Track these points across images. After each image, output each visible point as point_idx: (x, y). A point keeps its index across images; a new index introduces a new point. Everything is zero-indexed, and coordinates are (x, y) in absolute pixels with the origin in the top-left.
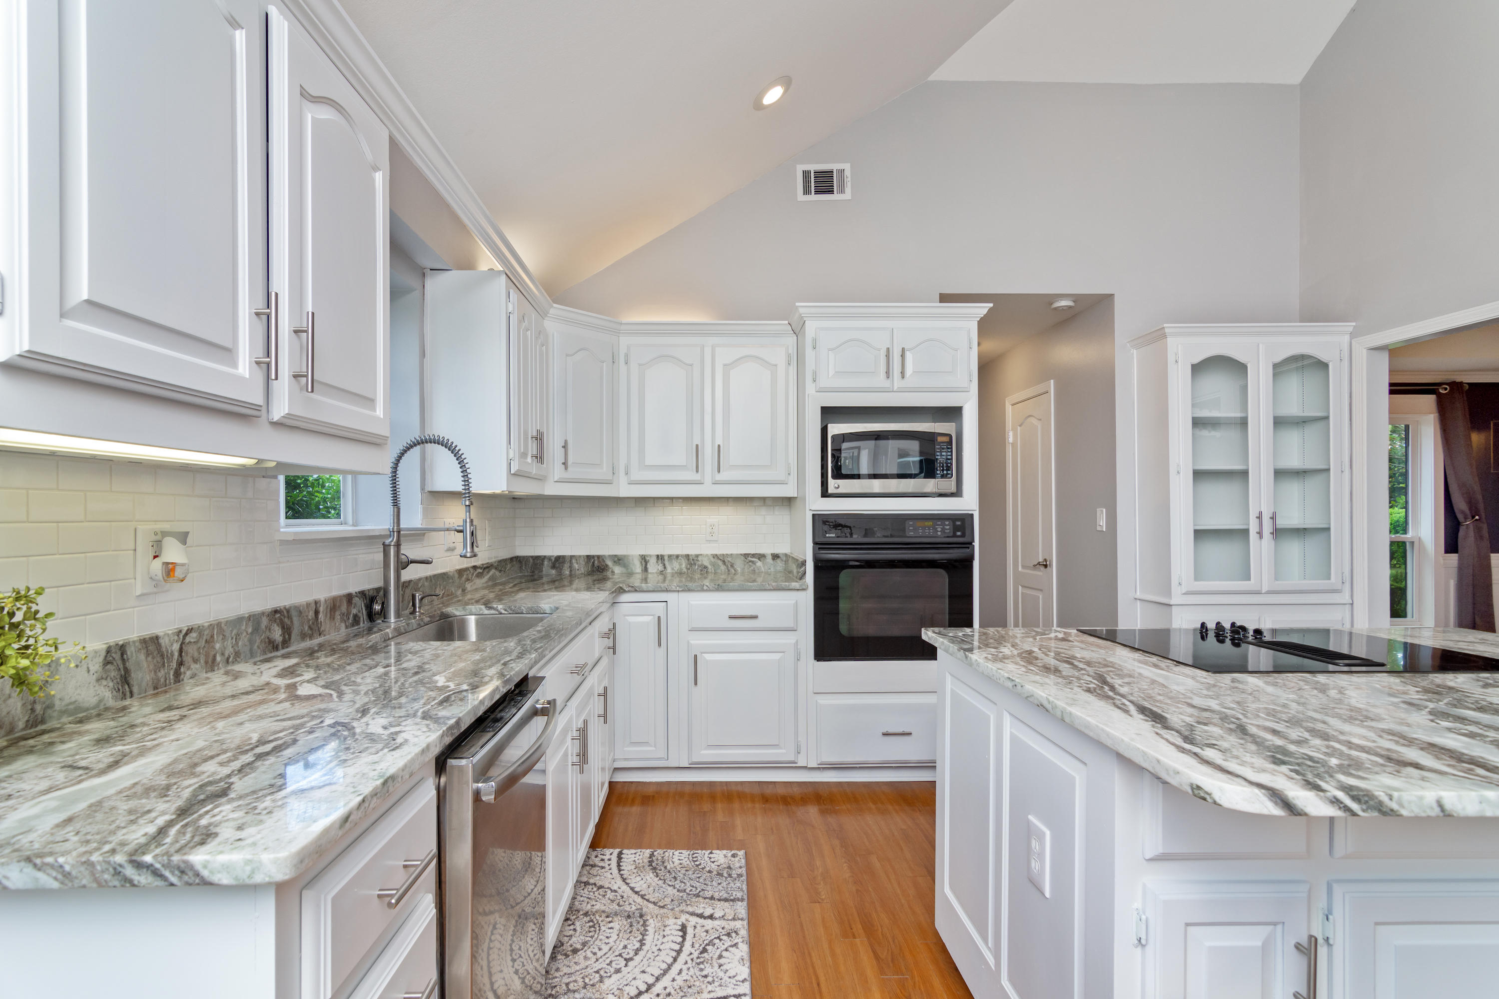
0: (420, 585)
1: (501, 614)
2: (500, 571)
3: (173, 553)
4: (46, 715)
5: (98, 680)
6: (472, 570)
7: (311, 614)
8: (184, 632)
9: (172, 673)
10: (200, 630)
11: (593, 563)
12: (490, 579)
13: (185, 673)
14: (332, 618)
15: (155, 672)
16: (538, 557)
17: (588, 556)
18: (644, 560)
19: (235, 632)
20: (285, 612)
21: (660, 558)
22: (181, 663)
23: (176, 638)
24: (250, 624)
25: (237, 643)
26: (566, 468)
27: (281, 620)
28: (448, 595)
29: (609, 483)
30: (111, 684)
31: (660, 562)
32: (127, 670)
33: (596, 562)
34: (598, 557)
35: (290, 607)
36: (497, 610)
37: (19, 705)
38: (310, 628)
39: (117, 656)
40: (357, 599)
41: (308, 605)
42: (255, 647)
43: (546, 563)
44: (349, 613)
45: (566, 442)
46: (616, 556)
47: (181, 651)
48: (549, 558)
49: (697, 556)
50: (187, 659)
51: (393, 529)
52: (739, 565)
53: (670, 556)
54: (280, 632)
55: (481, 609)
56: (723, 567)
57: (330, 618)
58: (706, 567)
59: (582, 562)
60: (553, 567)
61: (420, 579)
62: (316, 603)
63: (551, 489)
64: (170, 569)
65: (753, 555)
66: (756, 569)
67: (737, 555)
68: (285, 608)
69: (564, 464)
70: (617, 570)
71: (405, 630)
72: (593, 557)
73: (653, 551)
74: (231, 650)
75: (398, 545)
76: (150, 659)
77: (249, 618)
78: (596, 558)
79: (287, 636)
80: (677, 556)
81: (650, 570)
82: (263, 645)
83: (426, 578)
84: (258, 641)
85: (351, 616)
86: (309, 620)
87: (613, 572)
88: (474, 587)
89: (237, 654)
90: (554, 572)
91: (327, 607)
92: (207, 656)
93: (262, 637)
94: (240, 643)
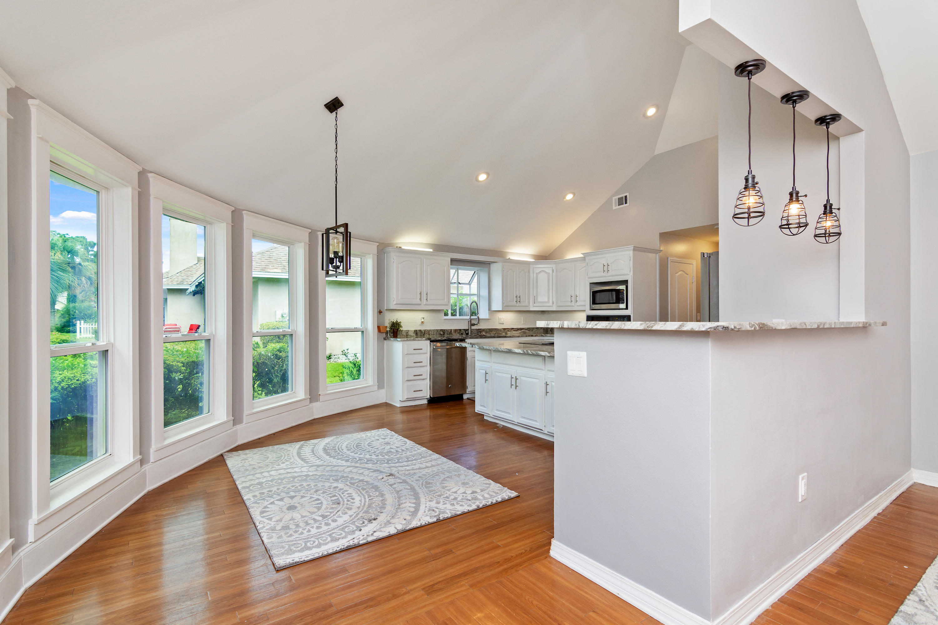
2: (529, 330)
3: (423, 321)
5: (414, 333)
6: (512, 329)
7: (450, 331)
12: (522, 332)
15: (421, 334)
19: (433, 331)
20: (443, 330)
22: (424, 334)
23: (424, 331)
25: (434, 333)
29: (551, 306)
32: (417, 333)
35: (445, 330)
37: (406, 334)
39: (416, 331)
40: (462, 330)
42: (437, 334)
44: (460, 333)
45: (535, 296)
50: (425, 333)
51: (470, 318)
54: (442, 333)
57: (455, 332)
60: (551, 331)
62: (451, 329)
63: (532, 309)
75: (470, 321)
76: (420, 332)
79: (444, 334)
88: (513, 333)
92: (428, 333)
93: (439, 333)
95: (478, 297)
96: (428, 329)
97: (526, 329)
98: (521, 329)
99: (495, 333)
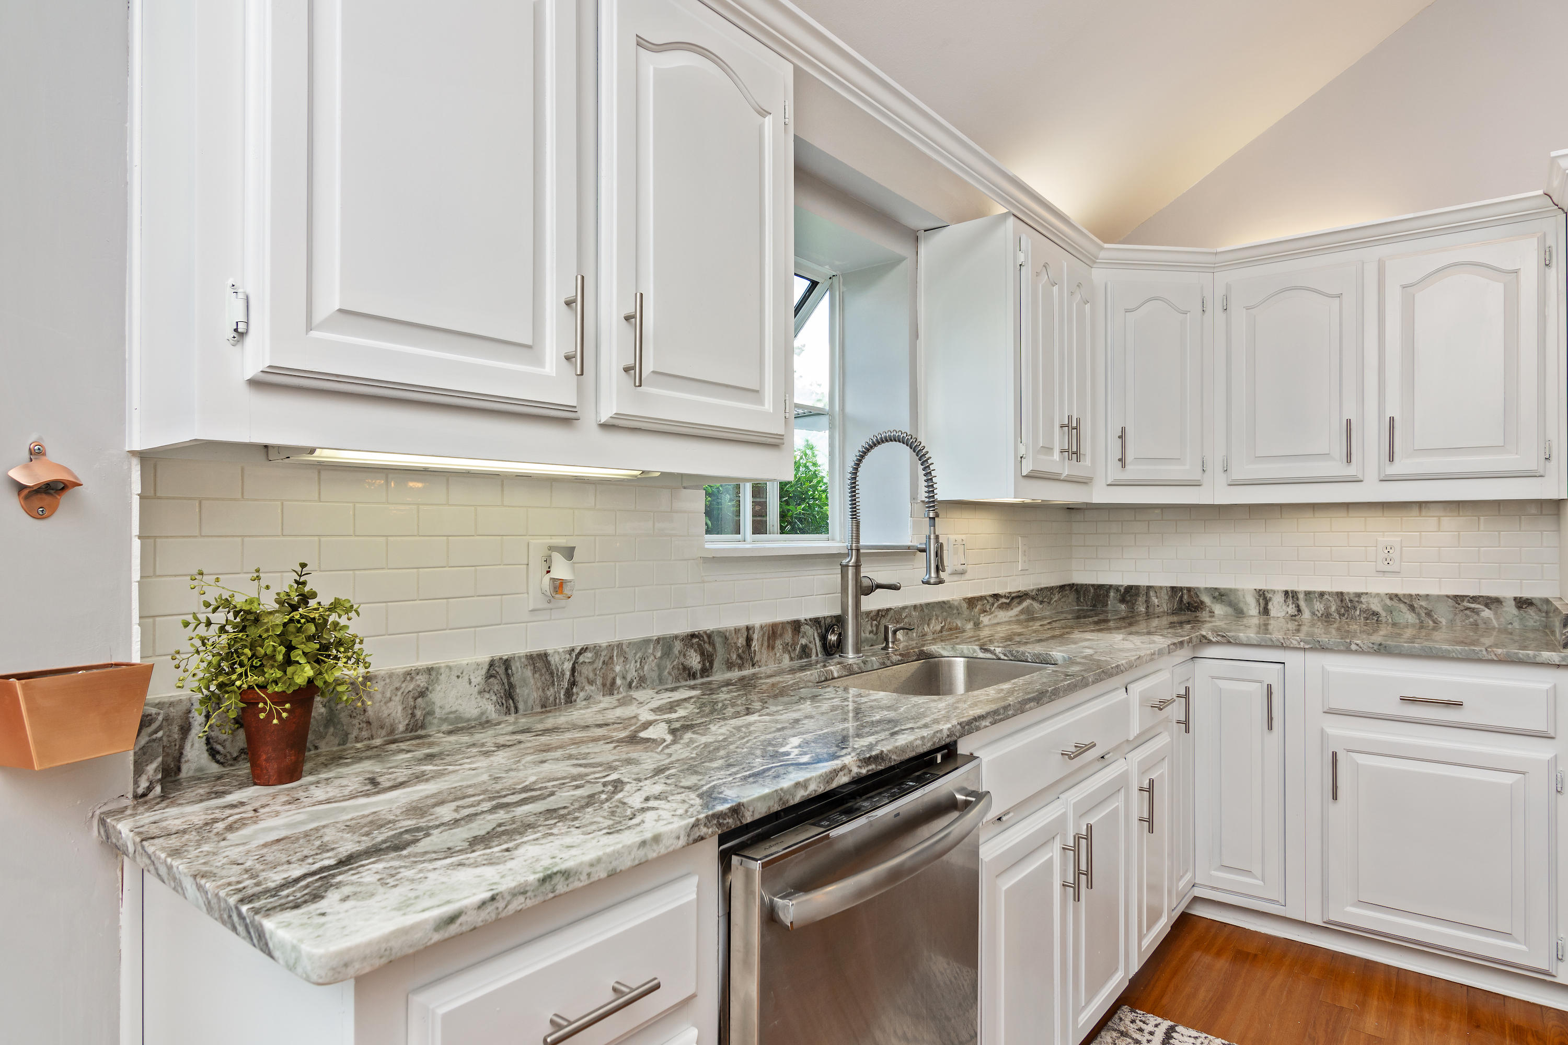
0: (904, 615)
1: (1000, 659)
2: (1041, 602)
3: (561, 570)
4: (426, 721)
5: (480, 693)
6: (991, 600)
7: (741, 641)
8: (577, 651)
9: (562, 692)
10: (596, 650)
11: (1181, 597)
12: (1022, 612)
13: (578, 694)
14: (771, 647)
15: (543, 690)
16: (1101, 587)
17: (1173, 588)
18: (1263, 597)
19: (639, 655)
20: (705, 637)
21: (1290, 595)
22: (573, 683)
23: (568, 656)
24: (659, 647)
25: (642, 668)
26: (1124, 466)
27: (699, 645)
28: (951, 629)
29: (1197, 484)
30: (494, 698)
31: (1290, 601)
32: (511, 686)
33: (1185, 597)
34: (1189, 590)
35: (713, 632)
36: (995, 654)
37: (400, 708)
38: (739, 656)
39: (501, 670)
40: (807, 627)
41: (737, 631)
42: (666, 673)
43: (1112, 594)
44: (794, 645)
45: (1123, 430)
46: (1216, 589)
47: (573, 670)
48: (1117, 588)
49: (1359, 595)
50: (580, 679)
51: (851, 546)
52: (1443, 614)
53: (1308, 594)
54: (698, 658)
55: (974, 651)
56: (1410, 617)
57: (768, 646)
58: (1375, 614)
59: (1165, 596)
60: (1123, 600)
61: (904, 608)
62: (748, 629)
63: (1100, 495)
64: (559, 586)
65: (1474, 599)
66: (1479, 622)
67: (1439, 596)
68: (705, 632)
69: (1120, 460)
70: (1219, 609)
71: (860, 668)
72: (1181, 589)
73: (1278, 584)
74: (635, 674)
75: (857, 566)
76: (537, 675)
77: (658, 640)
78: (1185, 591)
79: (708, 664)
80: (1322, 594)
81: (1273, 612)
82: (676, 671)
83: (915, 607)
84: (669, 667)
85: (798, 648)
86: (738, 648)
87: (1211, 612)
88: (995, 621)
89: (642, 680)
90: (1123, 607)
91: (763, 635)
92: (604, 677)
93: (675, 663)
94: (646, 668)
95: (832, 428)
96: (602, 640)
97: (1033, 599)
98: (1021, 597)
99: (938, 628)
